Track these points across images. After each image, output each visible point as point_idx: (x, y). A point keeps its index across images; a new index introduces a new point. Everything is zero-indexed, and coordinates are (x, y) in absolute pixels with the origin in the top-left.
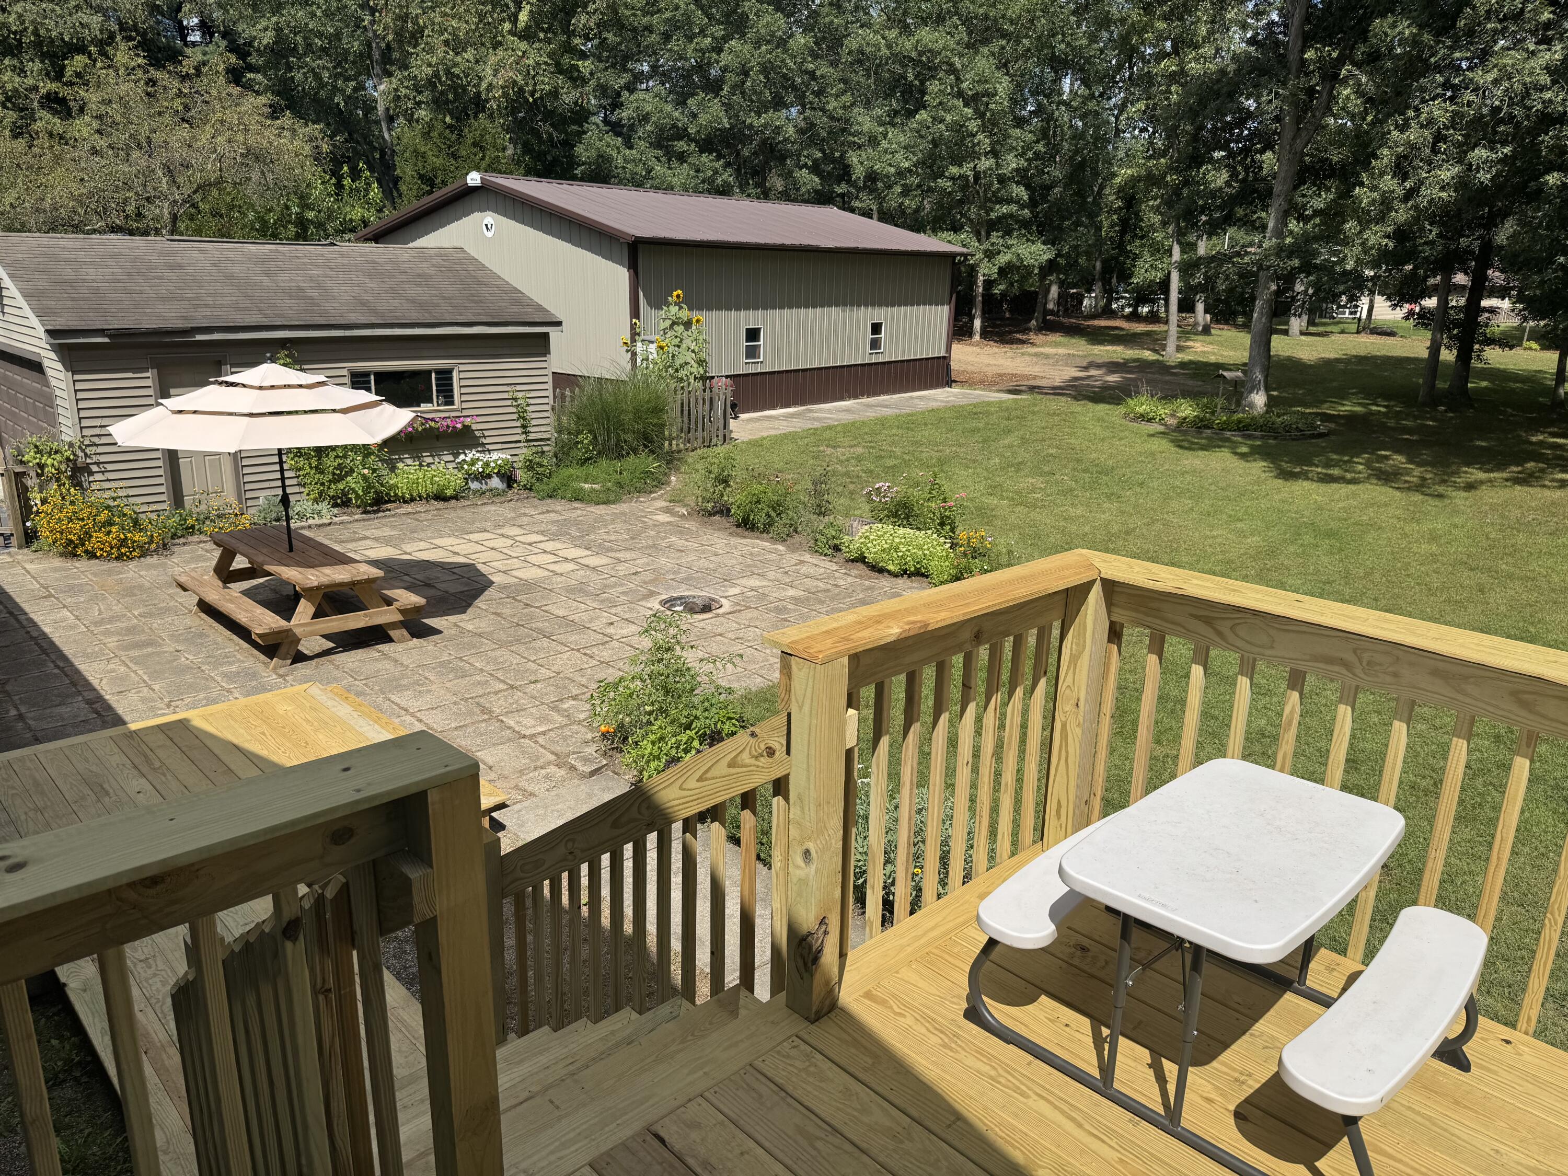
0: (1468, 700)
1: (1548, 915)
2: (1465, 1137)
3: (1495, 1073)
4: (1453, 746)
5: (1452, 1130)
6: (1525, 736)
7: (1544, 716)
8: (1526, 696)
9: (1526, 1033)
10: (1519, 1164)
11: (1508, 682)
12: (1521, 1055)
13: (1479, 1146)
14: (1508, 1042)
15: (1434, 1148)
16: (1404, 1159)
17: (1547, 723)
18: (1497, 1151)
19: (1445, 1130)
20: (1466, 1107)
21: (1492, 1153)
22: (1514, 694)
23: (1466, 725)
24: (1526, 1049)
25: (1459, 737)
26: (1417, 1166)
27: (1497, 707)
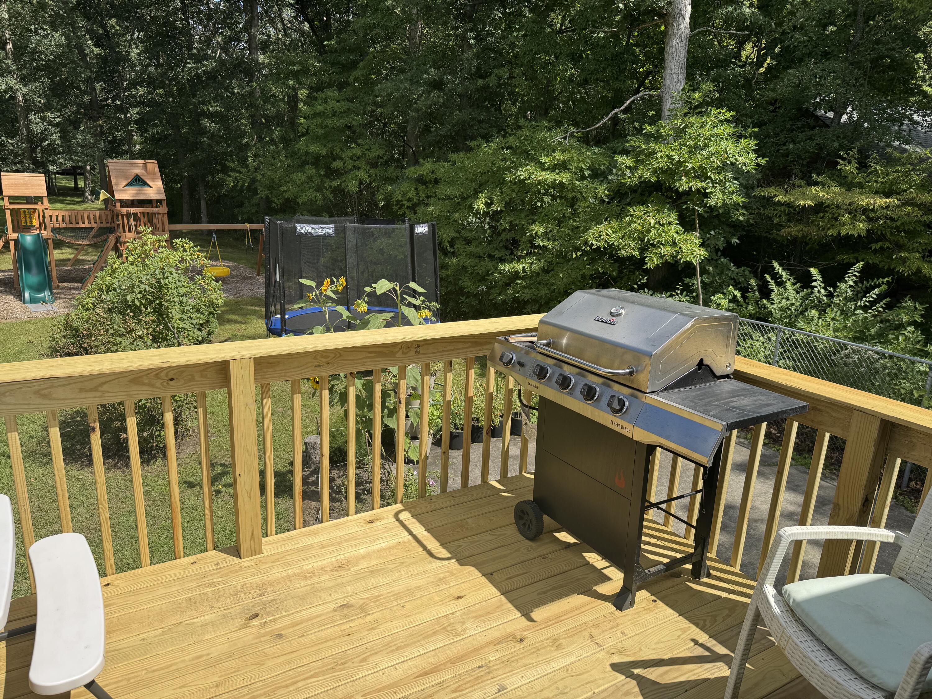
0: (10, 407)
1: (100, 506)
2: (125, 646)
3: (114, 604)
4: (9, 439)
5: (118, 648)
6: (50, 415)
7: (59, 399)
8: (44, 392)
9: (113, 574)
10: (155, 637)
11: (31, 387)
12: (118, 586)
13: (134, 644)
14: (108, 585)
15: (117, 664)
16: (107, 682)
17: (62, 402)
18: (143, 639)
19: (115, 650)
20: (115, 631)
21: (142, 642)
22: (36, 393)
23: (12, 423)
24: (118, 582)
25: (11, 432)
26: (116, 680)
27: (29, 404)
